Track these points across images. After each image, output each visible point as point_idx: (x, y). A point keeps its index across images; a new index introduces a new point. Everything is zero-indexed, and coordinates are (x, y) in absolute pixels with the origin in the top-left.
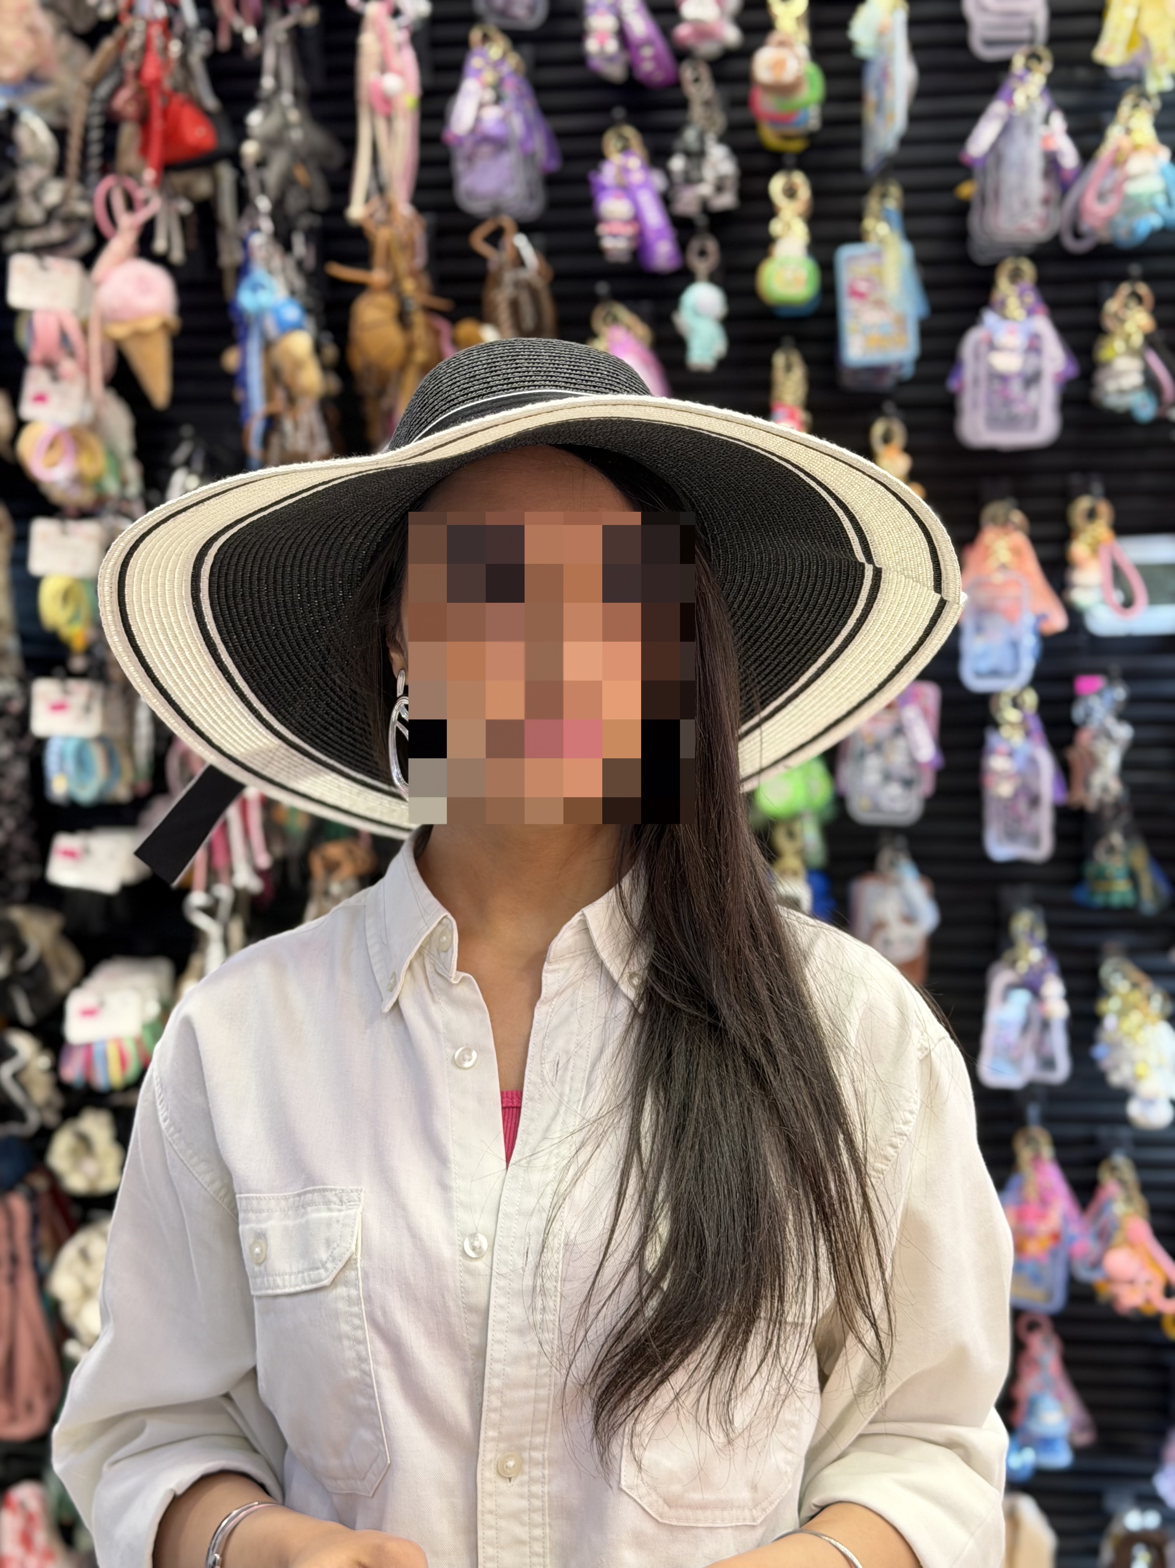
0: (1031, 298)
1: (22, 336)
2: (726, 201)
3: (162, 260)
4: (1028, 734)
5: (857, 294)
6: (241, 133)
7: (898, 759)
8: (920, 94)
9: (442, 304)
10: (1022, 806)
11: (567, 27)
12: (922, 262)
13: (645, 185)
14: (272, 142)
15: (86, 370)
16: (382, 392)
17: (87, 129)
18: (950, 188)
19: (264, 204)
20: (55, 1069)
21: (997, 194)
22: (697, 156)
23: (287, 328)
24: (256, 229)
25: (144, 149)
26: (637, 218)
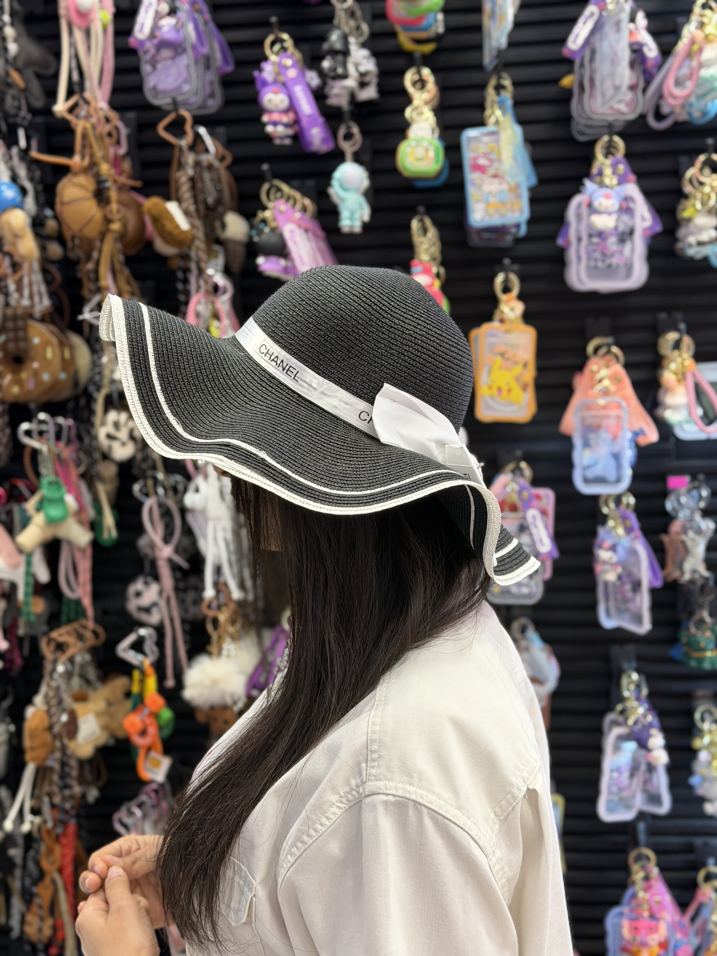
0: (622, 168)
2: (369, 94)
5: (478, 168)
10: (626, 589)
12: (532, 142)
13: (300, 81)
18: (556, 80)
21: (593, 82)
22: (342, 55)
23: (5, 206)
26: (293, 108)
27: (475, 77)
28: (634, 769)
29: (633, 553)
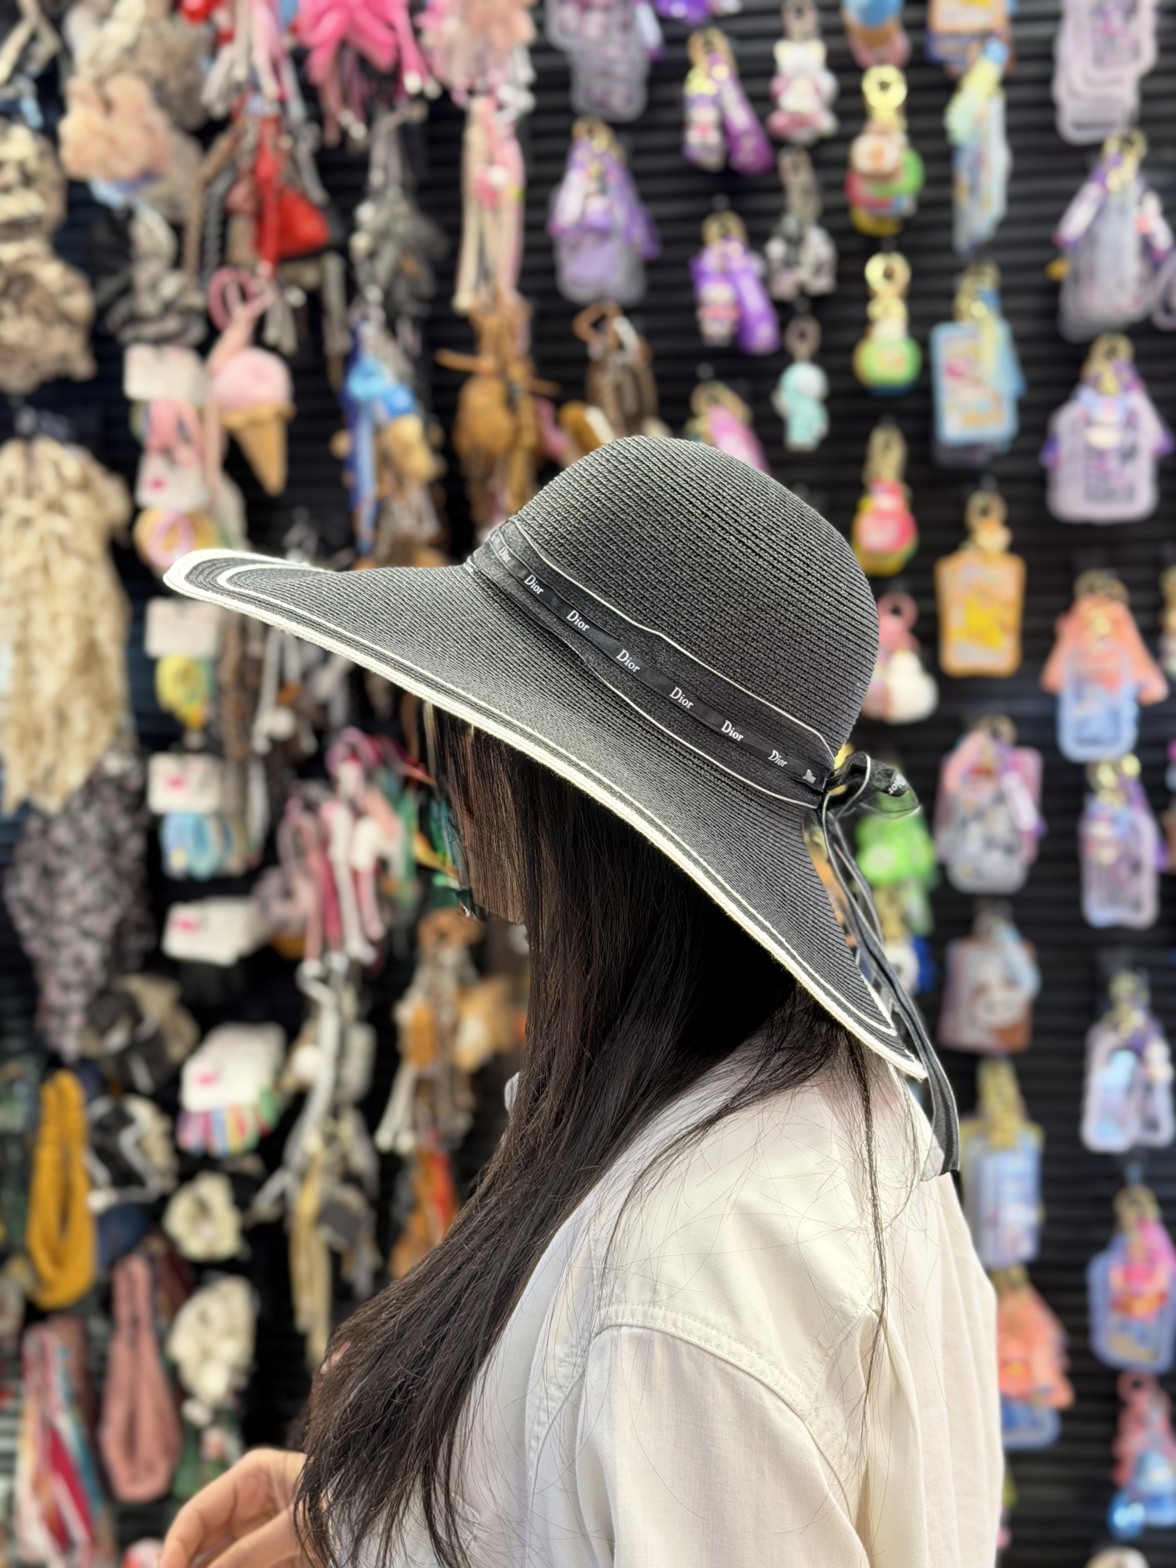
0: (1128, 375)
1: (139, 424)
2: (823, 284)
3: (273, 349)
4: (1129, 801)
5: (955, 373)
6: (351, 226)
7: (999, 827)
8: (1015, 175)
9: (547, 387)
10: (1124, 872)
11: (667, 116)
12: (1019, 340)
13: (746, 270)
14: (382, 235)
15: (202, 456)
16: (488, 474)
17: (204, 225)
18: (1042, 266)
19: (373, 294)
20: (172, 1135)
21: (1091, 273)
22: (796, 242)
23: (396, 413)
24: (365, 318)
25: (259, 243)
26: (738, 303)
27: (942, 261)
28: (1130, 1090)
29: (1134, 830)
